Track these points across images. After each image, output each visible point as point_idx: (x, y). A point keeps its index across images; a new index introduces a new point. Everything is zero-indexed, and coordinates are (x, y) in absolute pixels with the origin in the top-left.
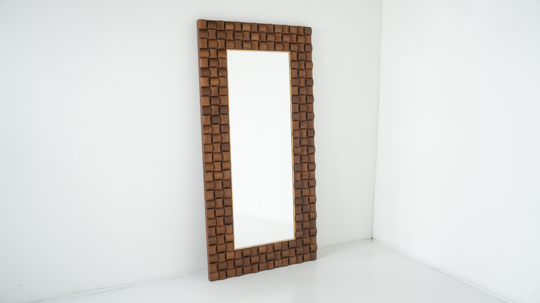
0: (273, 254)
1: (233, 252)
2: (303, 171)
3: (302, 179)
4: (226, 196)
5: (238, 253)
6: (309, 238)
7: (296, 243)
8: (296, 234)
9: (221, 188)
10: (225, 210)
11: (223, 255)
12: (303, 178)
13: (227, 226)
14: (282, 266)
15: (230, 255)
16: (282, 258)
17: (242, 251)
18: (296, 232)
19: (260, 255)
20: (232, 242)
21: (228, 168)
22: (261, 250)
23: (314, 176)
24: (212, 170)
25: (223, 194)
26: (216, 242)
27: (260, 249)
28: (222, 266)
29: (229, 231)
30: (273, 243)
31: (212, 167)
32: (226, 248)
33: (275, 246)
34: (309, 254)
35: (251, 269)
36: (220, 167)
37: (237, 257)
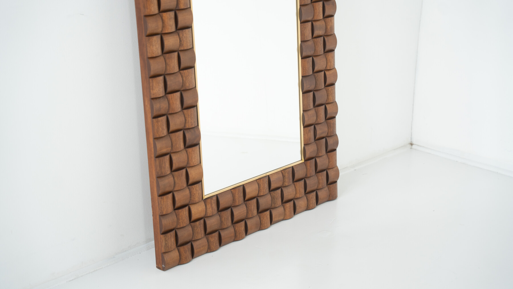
0: (268, 198)
1: (202, 203)
2: (315, 18)
3: (315, 35)
4: (187, 84)
5: (212, 204)
6: (325, 157)
7: (305, 170)
8: (304, 152)
9: (176, 69)
10: (187, 116)
11: (184, 212)
12: (316, 33)
13: (190, 150)
14: (284, 219)
15: (197, 210)
16: (284, 202)
17: (217, 198)
18: (304, 147)
19: (248, 202)
20: (199, 182)
21: (187, 24)
22: (251, 192)
23: (332, 28)
24: (159, 30)
25: (181, 81)
26: (173, 186)
27: (248, 190)
28: (184, 235)
29: (194, 161)
30: (268, 174)
31: (160, 24)
32: (191, 197)
33: (272, 179)
34: (326, 188)
35: (233, 234)
36: (172, 22)
37: (209, 212)
